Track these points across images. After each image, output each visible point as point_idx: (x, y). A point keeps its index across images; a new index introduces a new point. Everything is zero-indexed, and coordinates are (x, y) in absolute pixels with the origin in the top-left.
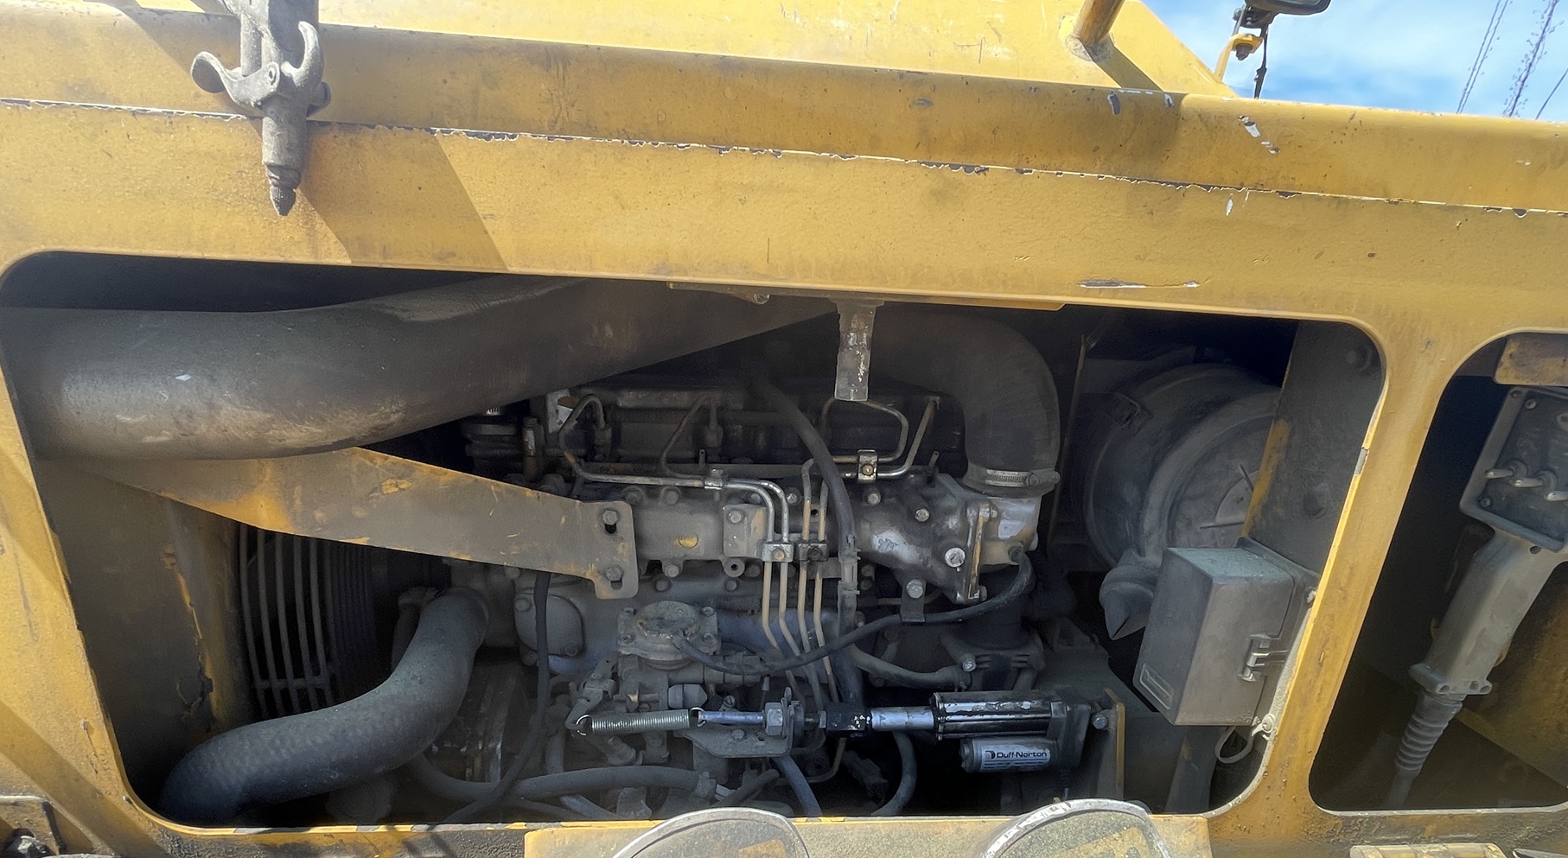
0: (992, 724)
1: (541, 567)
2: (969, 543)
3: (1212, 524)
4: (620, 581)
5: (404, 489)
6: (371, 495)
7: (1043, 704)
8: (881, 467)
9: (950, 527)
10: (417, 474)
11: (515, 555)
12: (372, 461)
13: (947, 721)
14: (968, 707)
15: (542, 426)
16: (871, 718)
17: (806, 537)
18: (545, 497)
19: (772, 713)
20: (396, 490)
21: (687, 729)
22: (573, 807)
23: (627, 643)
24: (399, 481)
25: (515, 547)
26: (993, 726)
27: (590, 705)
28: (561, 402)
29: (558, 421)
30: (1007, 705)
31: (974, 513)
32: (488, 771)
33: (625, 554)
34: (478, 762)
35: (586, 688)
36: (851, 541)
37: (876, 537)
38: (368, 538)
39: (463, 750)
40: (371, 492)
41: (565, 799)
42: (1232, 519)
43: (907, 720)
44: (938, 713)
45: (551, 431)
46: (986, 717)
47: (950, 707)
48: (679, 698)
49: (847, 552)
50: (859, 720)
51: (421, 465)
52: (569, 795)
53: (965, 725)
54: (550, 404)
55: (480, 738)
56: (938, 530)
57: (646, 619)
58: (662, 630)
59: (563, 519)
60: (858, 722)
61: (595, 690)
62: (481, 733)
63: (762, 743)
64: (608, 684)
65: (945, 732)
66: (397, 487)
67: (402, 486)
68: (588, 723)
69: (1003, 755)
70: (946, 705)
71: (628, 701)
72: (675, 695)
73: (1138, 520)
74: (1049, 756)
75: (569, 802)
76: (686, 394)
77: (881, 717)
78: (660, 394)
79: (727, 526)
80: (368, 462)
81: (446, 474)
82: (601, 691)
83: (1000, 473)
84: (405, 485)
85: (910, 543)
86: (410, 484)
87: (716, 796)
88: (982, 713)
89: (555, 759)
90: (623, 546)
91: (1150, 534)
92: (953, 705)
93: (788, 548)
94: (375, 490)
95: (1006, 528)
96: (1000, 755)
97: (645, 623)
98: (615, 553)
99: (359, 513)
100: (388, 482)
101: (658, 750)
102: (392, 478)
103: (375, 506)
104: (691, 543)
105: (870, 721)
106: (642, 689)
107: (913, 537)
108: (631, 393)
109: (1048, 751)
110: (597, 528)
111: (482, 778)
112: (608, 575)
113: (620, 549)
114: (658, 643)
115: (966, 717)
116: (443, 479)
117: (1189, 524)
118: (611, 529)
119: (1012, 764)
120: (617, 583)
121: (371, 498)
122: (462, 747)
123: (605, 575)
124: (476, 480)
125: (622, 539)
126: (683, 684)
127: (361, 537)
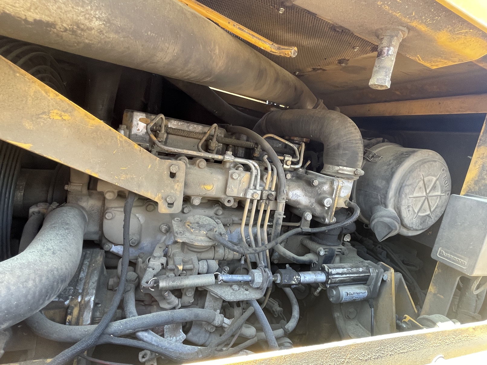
0: (349, 279)
1: (134, 190)
2: (333, 196)
3: (412, 196)
4: (173, 204)
5: (65, 120)
6: (41, 116)
7: (367, 269)
8: (293, 163)
9: (325, 189)
10: (76, 113)
11: (122, 180)
12: (46, 93)
13: (333, 278)
14: (340, 271)
15: (128, 130)
16: (300, 277)
17: (267, 188)
18: (144, 151)
19: (257, 275)
20: (60, 118)
21: (212, 285)
22: (145, 339)
23: (181, 235)
24: (63, 113)
25: (124, 176)
26: (349, 280)
27: (155, 272)
28: (140, 120)
29: (137, 129)
30: (354, 270)
31: (337, 183)
32: (82, 316)
33: (178, 189)
34: (76, 311)
35: (151, 262)
36: (285, 192)
37: (291, 192)
38: (32, 145)
39: (67, 303)
40: (41, 114)
41: (140, 334)
42: (417, 195)
43: (315, 278)
44: (328, 274)
45: (133, 133)
46: (348, 275)
47: (334, 271)
48: (206, 267)
49: (283, 197)
50: (296, 278)
51: (79, 109)
52: (143, 331)
53: (339, 280)
54: (134, 120)
55: (80, 294)
56: (319, 190)
57: (191, 223)
58: (201, 229)
59: (150, 166)
60: (295, 279)
61: (156, 263)
62: (80, 291)
63: (247, 292)
64: (164, 260)
65: (331, 283)
66: (61, 116)
67: (64, 118)
68: (157, 282)
69: (351, 294)
70: (332, 270)
71: (176, 270)
72: (203, 266)
73: (386, 194)
74: (367, 294)
75: (143, 336)
76: (200, 126)
77: (304, 277)
78: (189, 124)
79: (230, 180)
80: (43, 92)
81: (94, 119)
82: (160, 263)
83: (345, 168)
84: (66, 117)
85: (306, 196)
86: (70, 118)
87: (224, 324)
88: (346, 274)
89: (131, 306)
90: (178, 186)
91: (391, 199)
92: (334, 270)
93: (259, 192)
94: (44, 113)
95: (343, 192)
96: (350, 294)
97: (191, 225)
98: (172, 188)
99: (28, 125)
100: (55, 111)
101: (189, 298)
102: (59, 110)
103: (42, 124)
104: (209, 188)
105: (300, 279)
106: (184, 263)
107: (307, 194)
108: (176, 122)
109: (366, 291)
110: (167, 174)
111: (77, 323)
112: (168, 199)
113: (176, 187)
114: (199, 236)
115: (340, 276)
116: (92, 122)
117: (406, 196)
118: (173, 175)
119: (354, 298)
120: (171, 205)
121: (41, 118)
122: (66, 300)
123: (166, 200)
124: (110, 129)
125: (178, 181)
126: (206, 260)
127: (25, 143)
